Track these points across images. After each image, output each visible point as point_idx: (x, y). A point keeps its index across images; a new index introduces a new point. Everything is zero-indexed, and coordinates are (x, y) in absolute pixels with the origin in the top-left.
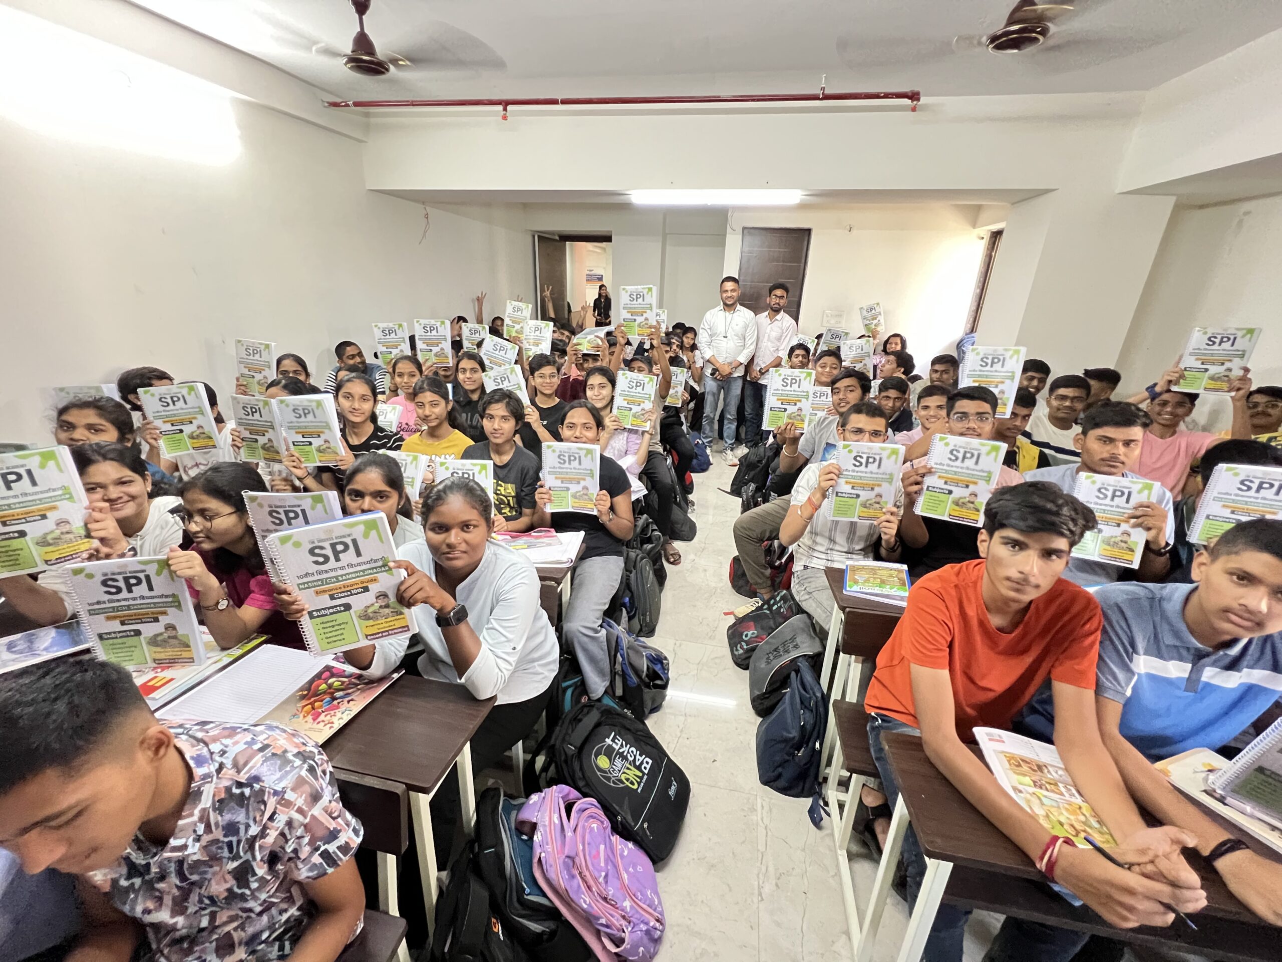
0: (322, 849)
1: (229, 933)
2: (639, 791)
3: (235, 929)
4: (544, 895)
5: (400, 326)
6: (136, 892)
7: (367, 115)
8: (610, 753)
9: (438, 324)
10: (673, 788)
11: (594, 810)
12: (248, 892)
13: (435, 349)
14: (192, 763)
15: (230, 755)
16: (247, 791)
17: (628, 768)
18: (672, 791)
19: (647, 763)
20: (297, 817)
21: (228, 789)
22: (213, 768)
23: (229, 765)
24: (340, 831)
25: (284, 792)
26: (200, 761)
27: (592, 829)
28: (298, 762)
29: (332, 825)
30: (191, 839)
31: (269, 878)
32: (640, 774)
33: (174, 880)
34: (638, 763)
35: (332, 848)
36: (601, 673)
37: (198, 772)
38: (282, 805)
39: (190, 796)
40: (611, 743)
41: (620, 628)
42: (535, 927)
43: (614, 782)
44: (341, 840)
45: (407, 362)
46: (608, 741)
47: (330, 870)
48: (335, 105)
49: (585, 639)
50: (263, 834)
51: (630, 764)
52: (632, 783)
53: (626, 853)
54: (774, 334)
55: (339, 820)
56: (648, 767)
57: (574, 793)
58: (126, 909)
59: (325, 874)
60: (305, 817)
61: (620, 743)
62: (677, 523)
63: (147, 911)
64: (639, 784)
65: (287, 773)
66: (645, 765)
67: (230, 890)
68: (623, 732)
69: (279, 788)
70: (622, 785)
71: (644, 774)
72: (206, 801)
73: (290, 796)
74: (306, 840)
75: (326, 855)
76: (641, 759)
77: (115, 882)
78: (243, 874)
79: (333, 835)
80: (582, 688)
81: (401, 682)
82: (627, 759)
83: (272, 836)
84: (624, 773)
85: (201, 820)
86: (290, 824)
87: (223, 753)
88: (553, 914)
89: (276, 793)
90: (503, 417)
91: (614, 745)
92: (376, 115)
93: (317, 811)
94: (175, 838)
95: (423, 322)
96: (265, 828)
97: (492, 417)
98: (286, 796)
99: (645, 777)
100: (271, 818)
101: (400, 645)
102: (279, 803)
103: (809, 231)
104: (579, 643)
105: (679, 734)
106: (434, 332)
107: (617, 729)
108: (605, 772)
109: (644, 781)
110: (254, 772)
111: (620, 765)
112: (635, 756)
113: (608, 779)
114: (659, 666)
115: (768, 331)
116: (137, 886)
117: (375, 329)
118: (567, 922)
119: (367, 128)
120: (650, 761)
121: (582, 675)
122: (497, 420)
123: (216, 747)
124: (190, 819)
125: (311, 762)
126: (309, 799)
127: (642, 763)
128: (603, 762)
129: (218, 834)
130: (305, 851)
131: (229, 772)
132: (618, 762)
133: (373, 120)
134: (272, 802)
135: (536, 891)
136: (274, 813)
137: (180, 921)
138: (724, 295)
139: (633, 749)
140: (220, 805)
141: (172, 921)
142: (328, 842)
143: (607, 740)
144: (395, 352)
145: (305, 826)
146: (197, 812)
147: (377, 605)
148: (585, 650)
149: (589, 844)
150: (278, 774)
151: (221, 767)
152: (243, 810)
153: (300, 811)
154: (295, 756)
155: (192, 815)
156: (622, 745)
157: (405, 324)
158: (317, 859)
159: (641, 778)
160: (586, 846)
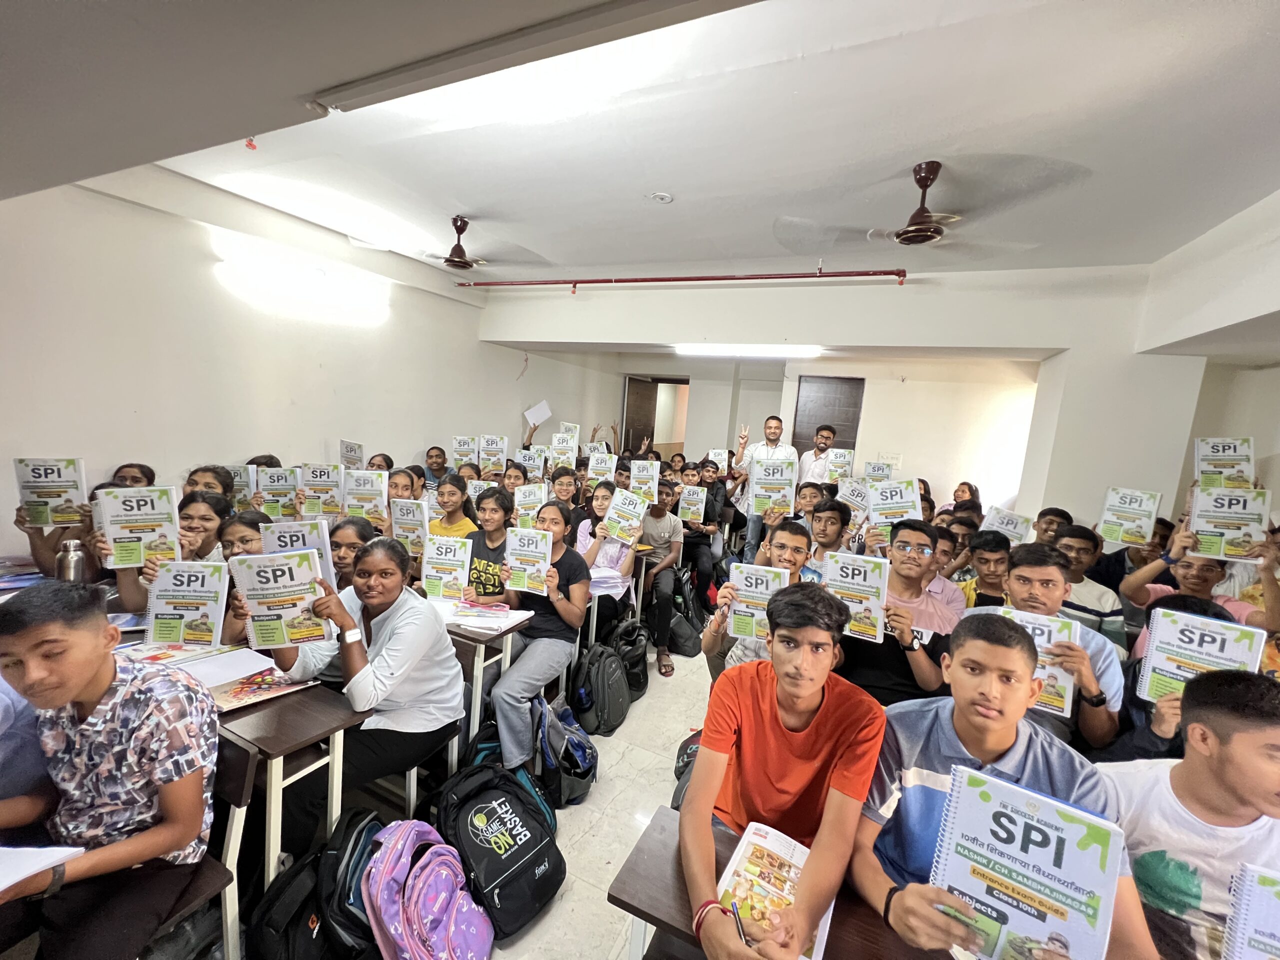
0: (176, 758)
1: (101, 814)
2: (503, 857)
3: (107, 813)
4: (364, 911)
5: (473, 439)
6: (64, 763)
7: (488, 291)
8: (491, 815)
9: (498, 439)
10: (543, 867)
11: (450, 858)
12: (119, 775)
13: (493, 459)
14: (118, 670)
15: (143, 672)
16: (143, 697)
17: (502, 834)
18: (540, 870)
19: (525, 836)
20: (164, 721)
21: (133, 694)
22: (130, 677)
23: (139, 678)
24: (191, 748)
25: (162, 701)
26: (124, 670)
27: (439, 875)
28: (182, 688)
29: (187, 741)
30: (101, 721)
31: (136, 769)
32: (512, 843)
33: (85, 757)
34: (514, 832)
35: (182, 759)
36: (519, 744)
37: (120, 676)
38: (158, 710)
39: (112, 691)
40: (496, 806)
41: (549, 706)
42: (347, 938)
43: (481, 841)
44: (190, 756)
45: (468, 468)
46: (495, 804)
47: (176, 779)
48: (462, 285)
49: (506, 706)
50: (139, 728)
51: (506, 831)
52: (500, 848)
53: (465, 909)
54: (817, 471)
55: (193, 739)
56: (524, 839)
57: (435, 835)
58: (53, 773)
59: (171, 780)
60: (170, 725)
61: (505, 809)
62: (682, 637)
63: (64, 780)
64: (506, 851)
65: (171, 691)
66: (522, 836)
67: (110, 771)
68: (514, 801)
69: (160, 698)
70: (488, 846)
71: (516, 843)
72: (118, 698)
73: (165, 705)
74: (165, 744)
75: (176, 764)
76: (521, 830)
77: (56, 752)
78: (121, 758)
79: (185, 750)
80: (497, 755)
81: (313, 690)
82: (505, 824)
83: (143, 733)
84: (496, 836)
85: (111, 710)
86: (158, 725)
87: (140, 670)
88: (365, 932)
89: (157, 700)
90: (493, 509)
91: (498, 809)
92: (495, 291)
93: (180, 725)
94: (93, 717)
95: (487, 437)
96: (143, 723)
97: (484, 510)
98: (162, 705)
99: (516, 847)
100: (148, 718)
101: (322, 660)
102: (156, 707)
103: (862, 380)
104: (500, 707)
105: (587, 829)
106: (494, 446)
107: (509, 797)
108: (478, 830)
109: (513, 850)
110: (151, 685)
111: (495, 828)
112: (515, 826)
113: (477, 836)
114: (580, 753)
115: (812, 467)
116: (65, 760)
117: (454, 441)
118: (376, 948)
119: (486, 300)
120: (529, 835)
121: (499, 742)
122: (488, 512)
123: (138, 666)
124: (104, 708)
125: (193, 695)
126: (177, 713)
127: (520, 834)
128: (480, 821)
129: (117, 725)
130: (163, 753)
131: (138, 682)
132: (495, 826)
133: (491, 294)
134: (152, 705)
135: (358, 903)
136: (150, 714)
137: (77, 793)
138: (768, 431)
139: (517, 819)
140: (125, 704)
141: (73, 792)
142: (180, 754)
143: (494, 802)
144: (465, 459)
145: (168, 732)
146: (110, 704)
147: (302, 618)
148: (506, 717)
149: (430, 886)
150: (165, 691)
151: (135, 678)
152: (135, 711)
153: (167, 718)
154: (183, 685)
155: (106, 704)
156: (507, 812)
157: (477, 438)
158: (169, 765)
159: (511, 846)
160: (426, 887)
